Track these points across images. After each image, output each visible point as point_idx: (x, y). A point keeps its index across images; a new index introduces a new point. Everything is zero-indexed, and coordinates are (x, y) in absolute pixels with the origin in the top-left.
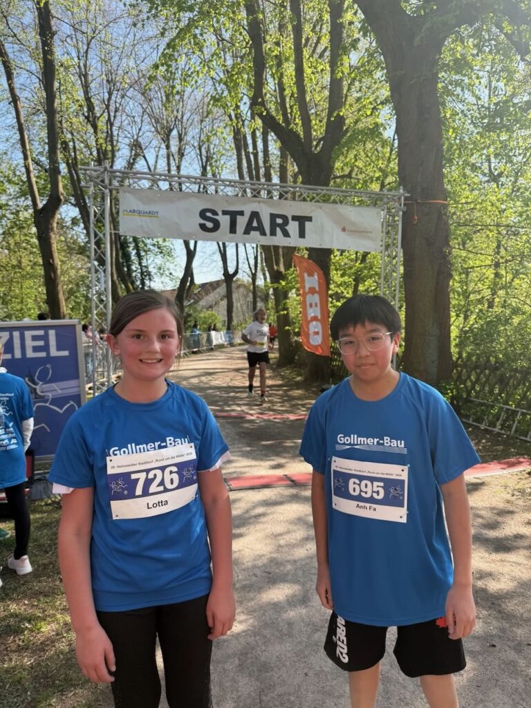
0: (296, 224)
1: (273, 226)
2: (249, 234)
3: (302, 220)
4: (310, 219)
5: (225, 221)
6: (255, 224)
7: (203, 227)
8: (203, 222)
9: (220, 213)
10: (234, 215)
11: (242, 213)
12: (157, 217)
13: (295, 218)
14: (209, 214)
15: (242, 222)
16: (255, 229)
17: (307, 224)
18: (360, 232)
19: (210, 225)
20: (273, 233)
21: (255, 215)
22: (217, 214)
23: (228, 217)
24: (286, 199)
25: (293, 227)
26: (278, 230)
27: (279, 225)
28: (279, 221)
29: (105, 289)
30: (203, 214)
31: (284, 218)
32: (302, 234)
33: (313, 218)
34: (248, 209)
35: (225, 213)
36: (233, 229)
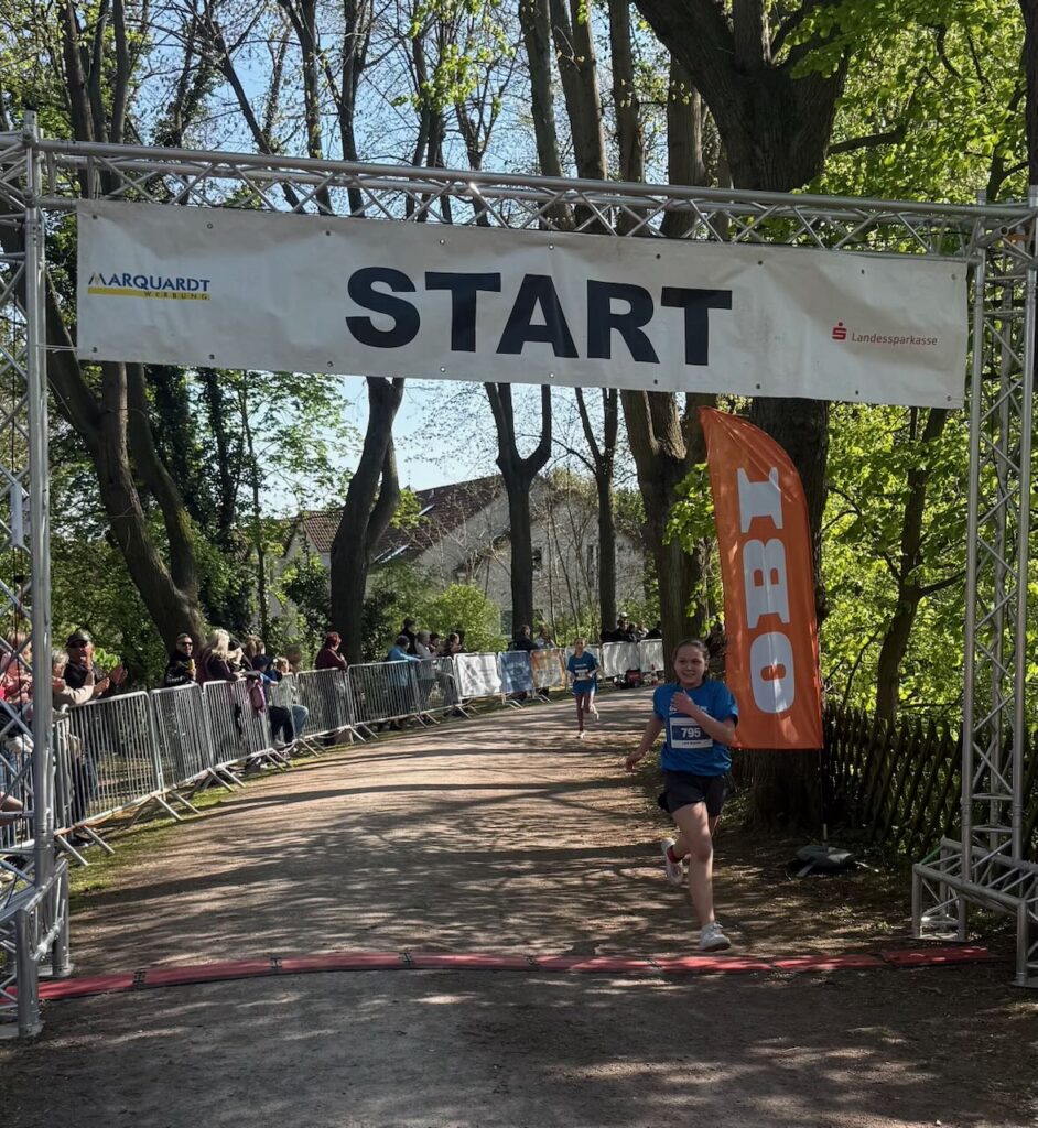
0: (679, 314)
1: (600, 323)
2: (518, 351)
3: (697, 303)
4: (723, 299)
5: (434, 307)
6: (538, 318)
7: (360, 329)
8: (360, 311)
9: (419, 282)
10: (465, 290)
11: (492, 282)
12: (204, 297)
13: (672, 297)
14: (381, 287)
15: (493, 311)
16: (538, 335)
17: (715, 315)
18: (894, 341)
19: (383, 322)
20: (599, 348)
21: (537, 288)
22: (410, 287)
23: (445, 296)
24: (644, 233)
25: (666, 327)
26: (616, 336)
27: (618, 321)
28: (620, 307)
29: (27, 540)
30: (360, 286)
31: (639, 297)
32: (697, 351)
33: (734, 297)
34: (513, 270)
35: (435, 281)
36: (463, 334)
